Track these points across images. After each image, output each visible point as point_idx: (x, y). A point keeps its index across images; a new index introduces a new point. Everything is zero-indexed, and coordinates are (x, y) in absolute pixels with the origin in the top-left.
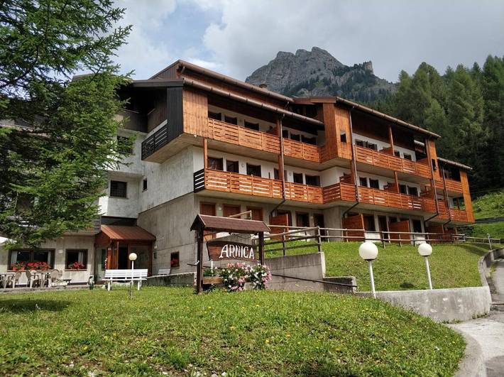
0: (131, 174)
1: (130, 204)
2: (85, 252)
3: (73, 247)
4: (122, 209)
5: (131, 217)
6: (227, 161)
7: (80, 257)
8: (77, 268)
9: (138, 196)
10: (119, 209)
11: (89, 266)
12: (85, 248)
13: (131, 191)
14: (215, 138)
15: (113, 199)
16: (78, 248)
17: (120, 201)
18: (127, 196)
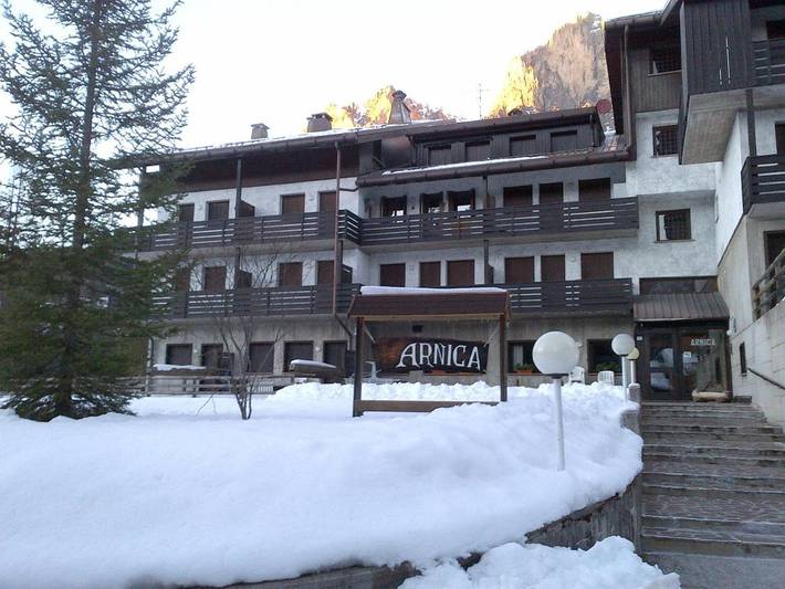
1: (698, 250)
3: (599, 335)
4: (681, 261)
9: (714, 235)
15: (662, 247)
16: (607, 337)
17: (677, 247)
18: (693, 237)
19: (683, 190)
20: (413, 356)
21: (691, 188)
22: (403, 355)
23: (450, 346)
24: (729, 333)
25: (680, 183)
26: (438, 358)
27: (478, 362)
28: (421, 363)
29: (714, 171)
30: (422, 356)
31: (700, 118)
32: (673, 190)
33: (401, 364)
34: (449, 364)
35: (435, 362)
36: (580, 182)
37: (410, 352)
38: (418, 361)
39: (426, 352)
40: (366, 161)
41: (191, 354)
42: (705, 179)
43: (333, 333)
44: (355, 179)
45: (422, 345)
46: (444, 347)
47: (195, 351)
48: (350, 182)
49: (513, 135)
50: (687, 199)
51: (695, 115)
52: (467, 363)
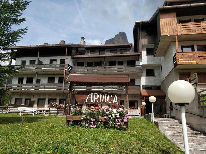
0: (154, 64)
1: (156, 79)
2: (137, 102)
3: (131, 99)
4: (152, 82)
5: (157, 85)
6: (197, 46)
7: (135, 104)
8: (134, 109)
9: (160, 75)
10: (151, 82)
11: (139, 108)
12: (136, 100)
13: (156, 73)
14: (183, 33)
15: (148, 78)
16: (134, 100)
17: (151, 78)
18: (155, 75)
19: (153, 64)
20: (91, 98)
21: (155, 63)
22: (88, 98)
23: (106, 95)
24: (166, 99)
25: (152, 62)
26: (101, 99)
27: (117, 101)
28: (95, 101)
29: (161, 60)
30: (95, 99)
31: (162, 43)
32: (151, 64)
33: (87, 101)
34: (105, 102)
35: (100, 101)
36: (128, 61)
37: (90, 97)
38: (93, 100)
39: (96, 97)
40: (74, 51)
41: (22, 101)
42: (159, 62)
43: (62, 97)
44: (71, 56)
45: (95, 94)
46: (103, 95)
47: (23, 100)
48: (70, 57)
49: (111, 49)
50: (154, 66)
51: (161, 42)
52: (112, 102)
